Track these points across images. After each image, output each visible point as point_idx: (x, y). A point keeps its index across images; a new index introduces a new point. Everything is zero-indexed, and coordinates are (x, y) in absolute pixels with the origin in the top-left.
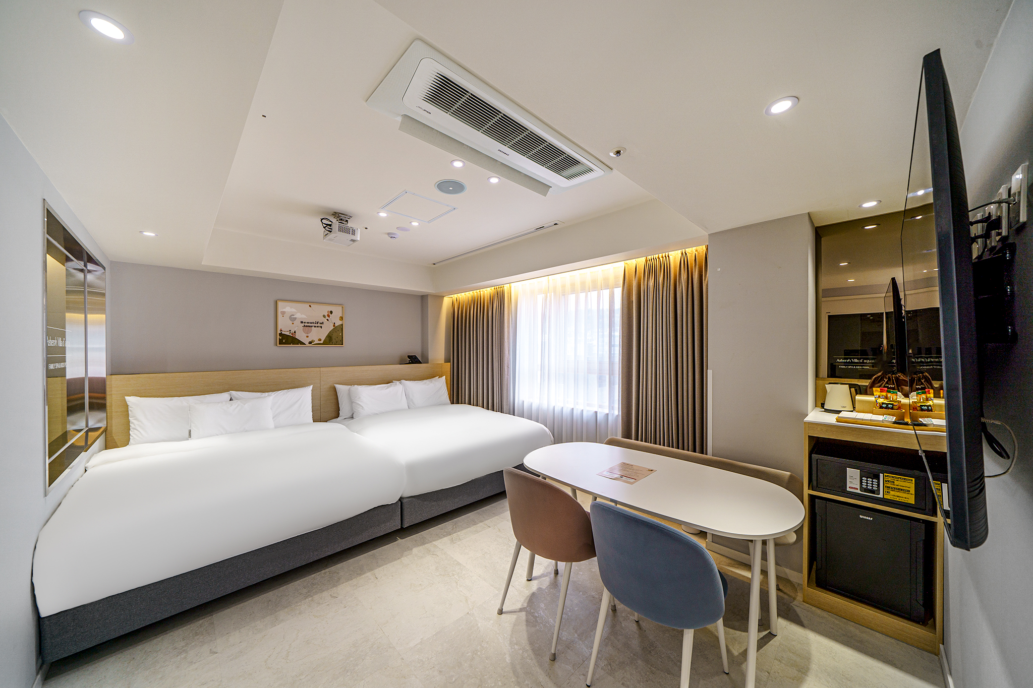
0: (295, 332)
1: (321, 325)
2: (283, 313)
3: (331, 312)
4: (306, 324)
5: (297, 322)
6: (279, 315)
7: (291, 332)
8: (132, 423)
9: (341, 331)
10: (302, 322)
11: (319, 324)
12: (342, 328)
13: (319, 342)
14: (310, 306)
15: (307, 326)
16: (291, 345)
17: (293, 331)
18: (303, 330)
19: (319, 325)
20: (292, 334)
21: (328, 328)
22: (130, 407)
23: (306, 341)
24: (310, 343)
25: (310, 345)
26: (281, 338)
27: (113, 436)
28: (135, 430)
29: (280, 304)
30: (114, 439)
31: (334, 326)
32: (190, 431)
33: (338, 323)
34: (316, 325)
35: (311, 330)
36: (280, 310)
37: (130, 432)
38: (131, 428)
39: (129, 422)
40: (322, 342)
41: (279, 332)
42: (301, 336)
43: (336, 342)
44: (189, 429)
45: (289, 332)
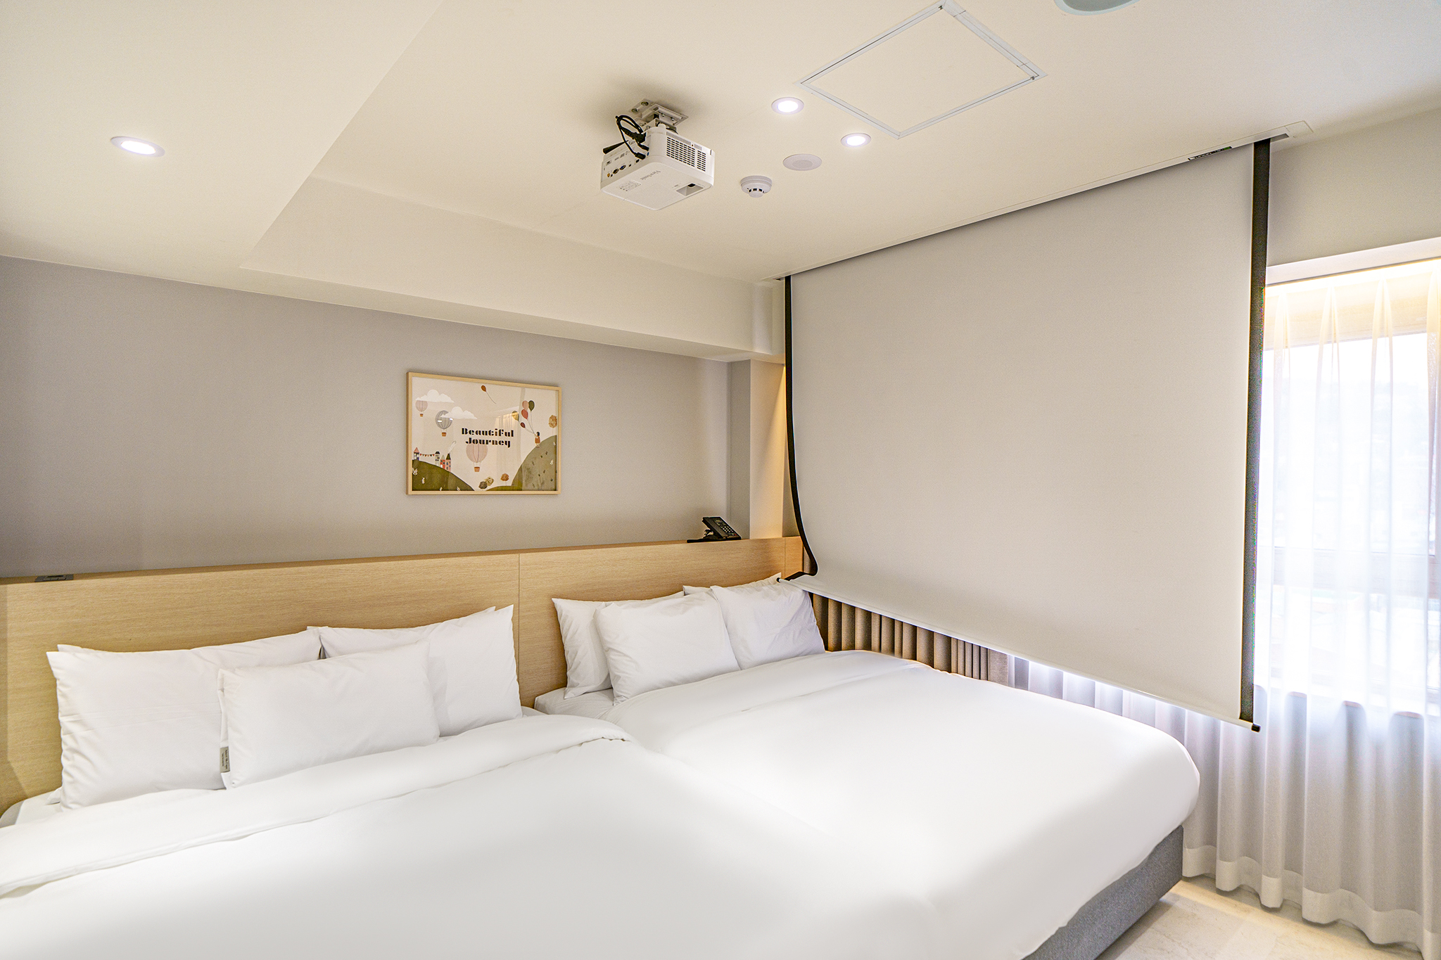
0: (449, 458)
1: (508, 439)
2: (423, 406)
3: (531, 405)
4: (475, 437)
5: (455, 431)
6: (415, 412)
7: (440, 456)
8: (69, 733)
9: (553, 456)
10: (464, 431)
11: (503, 435)
12: (556, 447)
13: (504, 484)
14: (484, 388)
15: (475, 442)
16: (441, 492)
17: (443, 455)
18: (468, 451)
19: (504, 438)
20: (443, 462)
21: (525, 445)
22: (62, 685)
23: (474, 481)
24: (483, 485)
25: (484, 491)
26: (416, 471)
27: (9, 759)
28: (77, 757)
29: (417, 382)
30: (12, 769)
31: (537, 441)
32: (225, 753)
33: (547, 433)
34: (497, 438)
35: (486, 451)
36: (415, 398)
37: (64, 761)
38: (64, 747)
39: (58, 726)
40: (509, 483)
41: (412, 457)
42: (461, 468)
43: (543, 483)
44: (224, 745)
45: (434, 458)
